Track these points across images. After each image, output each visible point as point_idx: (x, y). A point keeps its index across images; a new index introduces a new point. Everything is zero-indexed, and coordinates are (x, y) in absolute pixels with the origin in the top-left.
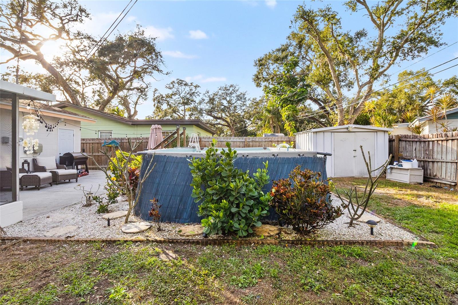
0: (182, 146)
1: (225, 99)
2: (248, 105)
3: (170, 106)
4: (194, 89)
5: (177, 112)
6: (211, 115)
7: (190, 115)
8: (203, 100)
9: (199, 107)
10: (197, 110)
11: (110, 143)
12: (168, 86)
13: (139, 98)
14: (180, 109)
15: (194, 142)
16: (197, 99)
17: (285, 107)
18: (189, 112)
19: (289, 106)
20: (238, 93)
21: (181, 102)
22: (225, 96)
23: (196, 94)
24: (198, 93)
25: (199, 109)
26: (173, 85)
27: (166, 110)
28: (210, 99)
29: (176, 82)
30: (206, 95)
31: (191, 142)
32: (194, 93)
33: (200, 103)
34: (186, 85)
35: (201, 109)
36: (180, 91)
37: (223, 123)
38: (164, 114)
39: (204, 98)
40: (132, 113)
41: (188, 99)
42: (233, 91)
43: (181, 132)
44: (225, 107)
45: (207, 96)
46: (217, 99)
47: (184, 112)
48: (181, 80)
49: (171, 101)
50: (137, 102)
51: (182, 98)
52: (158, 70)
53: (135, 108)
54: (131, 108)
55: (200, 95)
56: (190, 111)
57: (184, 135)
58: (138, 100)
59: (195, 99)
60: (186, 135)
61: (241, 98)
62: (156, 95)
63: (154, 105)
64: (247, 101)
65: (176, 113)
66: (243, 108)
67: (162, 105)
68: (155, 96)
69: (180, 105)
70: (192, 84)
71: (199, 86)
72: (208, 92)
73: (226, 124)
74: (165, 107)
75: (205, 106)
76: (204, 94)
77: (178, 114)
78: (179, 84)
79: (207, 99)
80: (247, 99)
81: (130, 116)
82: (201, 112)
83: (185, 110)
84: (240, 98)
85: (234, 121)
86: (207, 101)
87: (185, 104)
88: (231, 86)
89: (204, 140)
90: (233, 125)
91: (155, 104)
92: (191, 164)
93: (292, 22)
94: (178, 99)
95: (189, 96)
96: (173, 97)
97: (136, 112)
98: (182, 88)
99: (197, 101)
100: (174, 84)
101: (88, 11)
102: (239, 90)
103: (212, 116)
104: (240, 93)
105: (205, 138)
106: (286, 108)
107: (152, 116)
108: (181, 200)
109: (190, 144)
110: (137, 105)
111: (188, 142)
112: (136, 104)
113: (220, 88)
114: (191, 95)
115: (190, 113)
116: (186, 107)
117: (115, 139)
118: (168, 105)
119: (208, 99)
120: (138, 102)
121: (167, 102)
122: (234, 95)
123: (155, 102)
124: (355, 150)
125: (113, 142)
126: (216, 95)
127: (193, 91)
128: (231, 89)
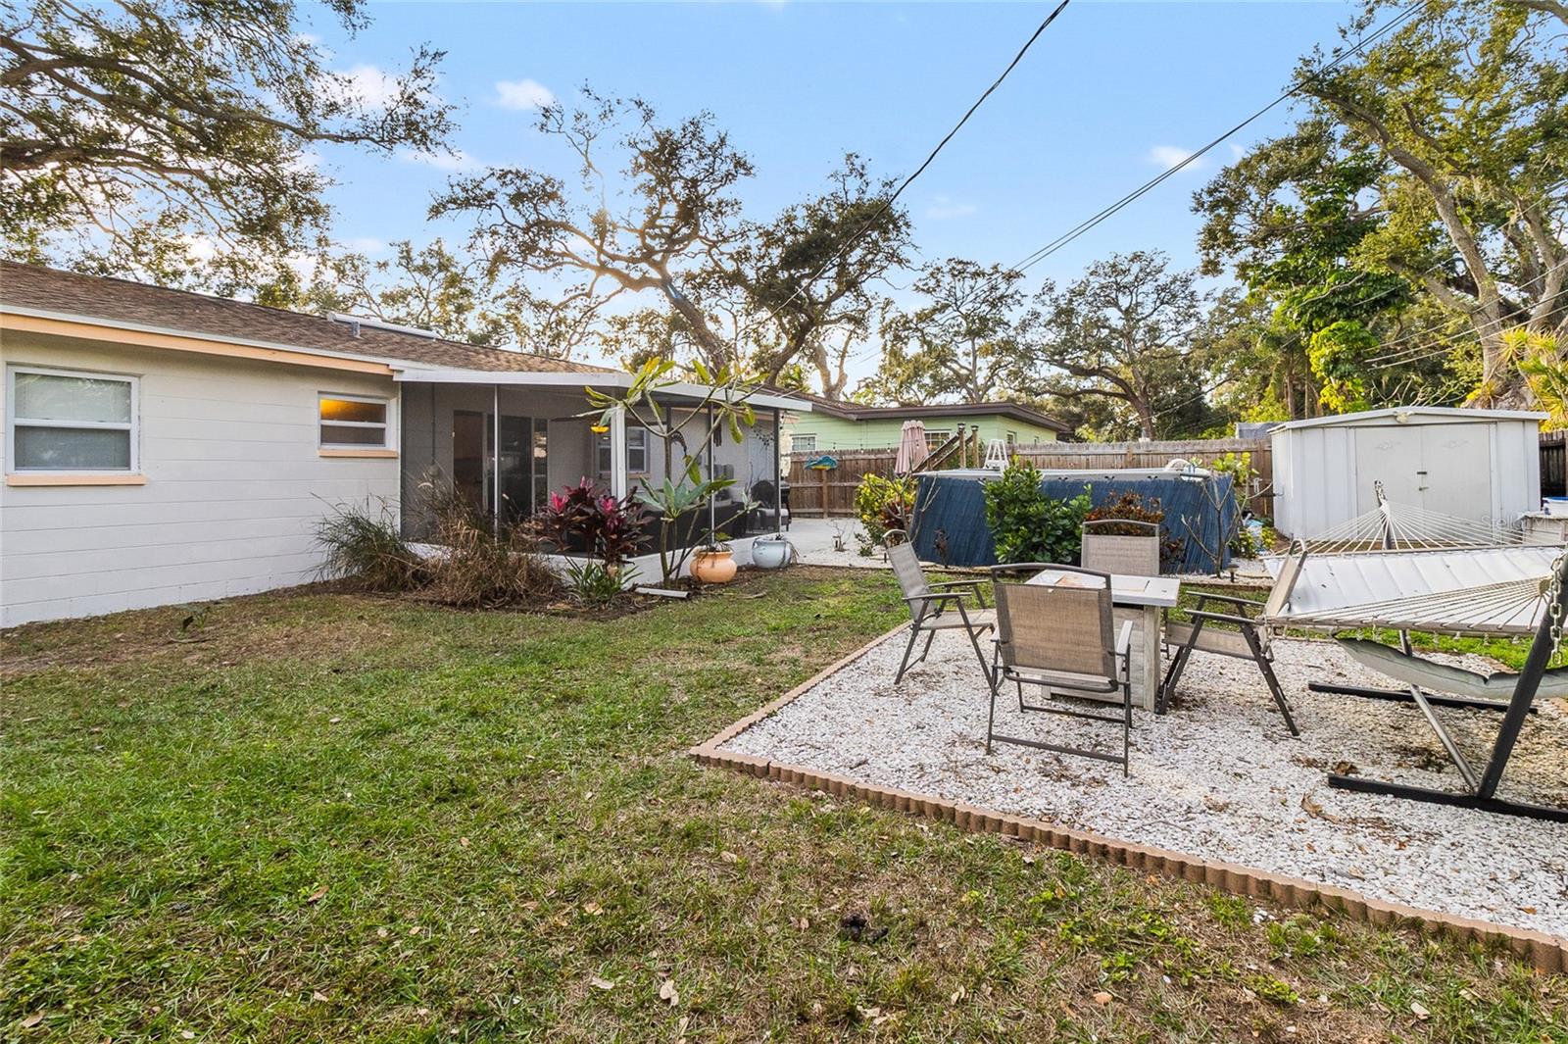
0: (970, 465)
1: (1116, 304)
2: (1205, 317)
3: (929, 344)
4: (1003, 286)
5: (951, 360)
6: (1061, 364)
7: (991, 368)
8: (1036, 315)
9: (1019, 339)
10: (1015, 350)
11: (820, 462)
12: (920, 284)
13: (850, 338)
14: (959, 352)
15: (997, 457)
16: (1014, 315)
17: (1320, 329)
18: (989, 358)
19: (1333, 326)
20: (1163, 279)
21: (963, 329)
22: (1113, 296)
23: (1010, 301)
24: (1017, 297)
25: (1021, 347)
26: (938, 281)
27: (917, 359)
28: (1060, 312)
29: (946, 269)
30: (1043, 297)
31: (991, 456)
32: (1002, 297)
33: (1024, 326)
34: (976, 275)
35: (1029, 348)
36: (959, 294)
37: (1108, 386)
38: (910, 371)
39: (1039, 308)
40: (834, 381)
41: (983, 320)
42: (1141, 275)
43: (968, 434)
44: (1113, 330)
45: (1048, 303)
46: (1084, 309)
47: (971, 359)
48: (960, 262)
49: (931, 330)
50: (845, 351)
51: (966, 317)
52: (900, 262)
53: (841, 366)
54: (830, 367)
55: (1023, 301)
56: (993, 354)
57: (975, 443)
58: (847, 343)
59: (1007, 315)
60: (979, 442)
61: (1174, 296)
62: (889, 317)
63: (884, 349)
64: (1203, 303)
65: (946, 366)
66: (1186, 328)
67: (906, 344)
68: (887, 321)
69: (959, 339)
70: (995, 267)
71: (1018, 275)
72: (1051, 289)
73: (1120, 390)
74: (913, 348)
75: (1044, 336)
76: (1038, 297)
77: (953, 370)
78: (954, 276)
79: (1047, 312)
80: (1200, 295)
81: (830, 391)
82: (1027, 355)
83: (974, 351)
84: (1166, 295)
85: (1148, 379)
86: (1048, 317)
87: (972, 334)
88: (1136, 257)
89: (1022, 452)
90: (1144, 393)
91: (886, 345)
92: (984, 488)
93: (1344, 32)
94: (952, 322)
95: (988, 309)
96: (937, 317)
97: (843, 378)
98: (963, 286)
99: (1015, 323)
100: (939, 276)
101: (750, 162)
102: (1166, 269)
103: (1067, 367)
104: (1170, 279)
105: (1024, 448)
106: (1324, 332)
107: (876, 378)
108: (972, 538)
109: (987, 462)
110: (845, 359)
111: (982, 457)
112: (843, 355)
113: (1092, 269)
114: (993, 305)
115: (992, 359)
116: (979, 342)
117: (829, 453)
118: (924, 342)
119: (1052, 309)
120: (848, 349)
121: (919, 334)
122: (1149, 287)
123: (887, 336)
124: (1425, 473)
125: (827, 459)
126: (1081, 294)
127: (999, 293)
128: (1135, 268)
